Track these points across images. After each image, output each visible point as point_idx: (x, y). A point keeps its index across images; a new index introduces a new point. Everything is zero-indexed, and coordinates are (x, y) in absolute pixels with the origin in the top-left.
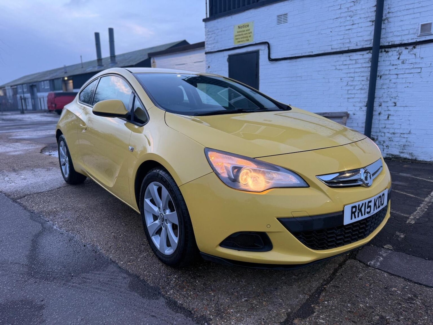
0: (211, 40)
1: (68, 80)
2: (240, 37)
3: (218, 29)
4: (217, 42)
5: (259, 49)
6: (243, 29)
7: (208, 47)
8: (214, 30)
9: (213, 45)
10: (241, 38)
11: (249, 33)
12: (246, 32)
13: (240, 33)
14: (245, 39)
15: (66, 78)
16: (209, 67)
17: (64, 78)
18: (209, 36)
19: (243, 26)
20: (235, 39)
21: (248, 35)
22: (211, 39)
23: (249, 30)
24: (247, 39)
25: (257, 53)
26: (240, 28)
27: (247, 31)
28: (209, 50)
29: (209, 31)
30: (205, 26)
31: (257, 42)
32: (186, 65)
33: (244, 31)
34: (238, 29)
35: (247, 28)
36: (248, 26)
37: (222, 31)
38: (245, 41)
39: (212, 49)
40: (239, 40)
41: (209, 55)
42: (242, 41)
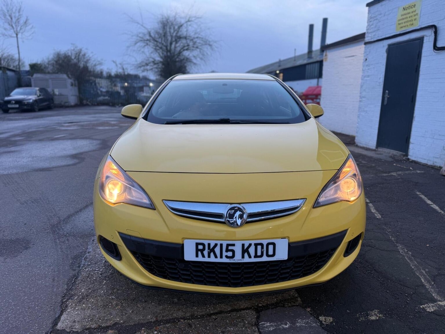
0: (372, 28)
1: (280, 73)
2: (403, 21)
3: (381, 14)
4: (379, 30)
5: (424, 35)
6: (408, 11)
7: (368, 37)
8: (376, 16)
9: (373, 34)
10: (404, 23)
11: (415, 15)
12: (411, 14)
13: (405, 17)
14: (408, 24)
15: (278, 72)
16: (366, 59)
17: (276, 71)
18: (371, 23)
19: (409, 7)
20: (398, 24)
21: (414, 18)
22: (372, 26)
23: (415, 11)
24: (411, 23)
25: (421, 39)
26: (405, 10)
27: (412, 12)
28: (368, 40)
29: (372, 17)
30: (369, 11)
31: (423, 26)
32: (355, 57)
33: (409, 13)
34: (403, 11)
35: (414, 9)
36: (415, 6)
37: (385, 15)
38: (408, 26)
39: (371, 39)
40: (401, 25)
41: (368, 45)
42: (405, 26)
